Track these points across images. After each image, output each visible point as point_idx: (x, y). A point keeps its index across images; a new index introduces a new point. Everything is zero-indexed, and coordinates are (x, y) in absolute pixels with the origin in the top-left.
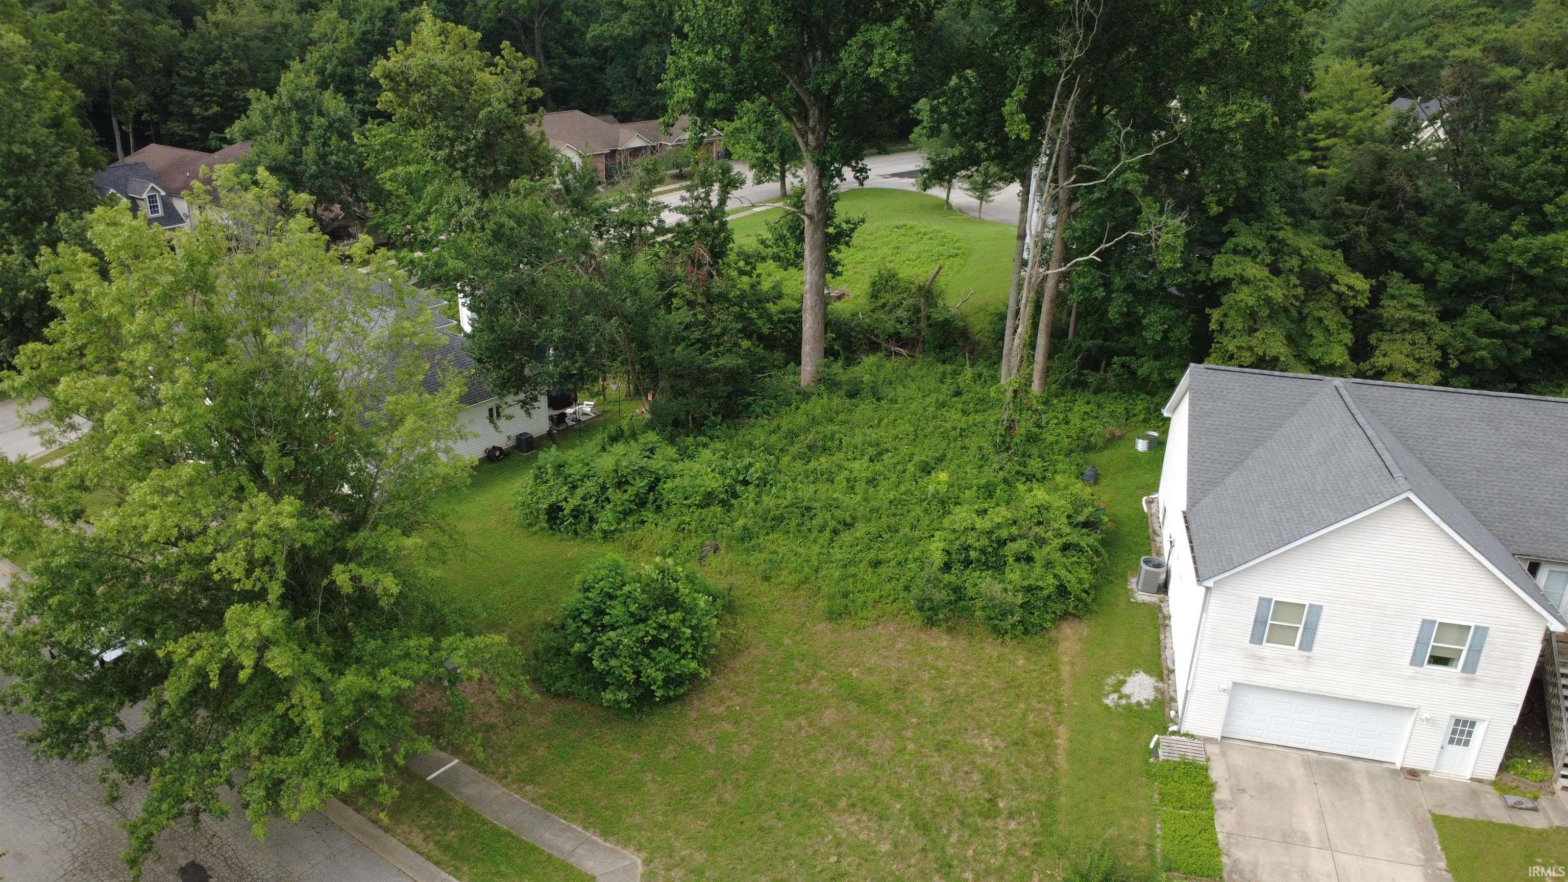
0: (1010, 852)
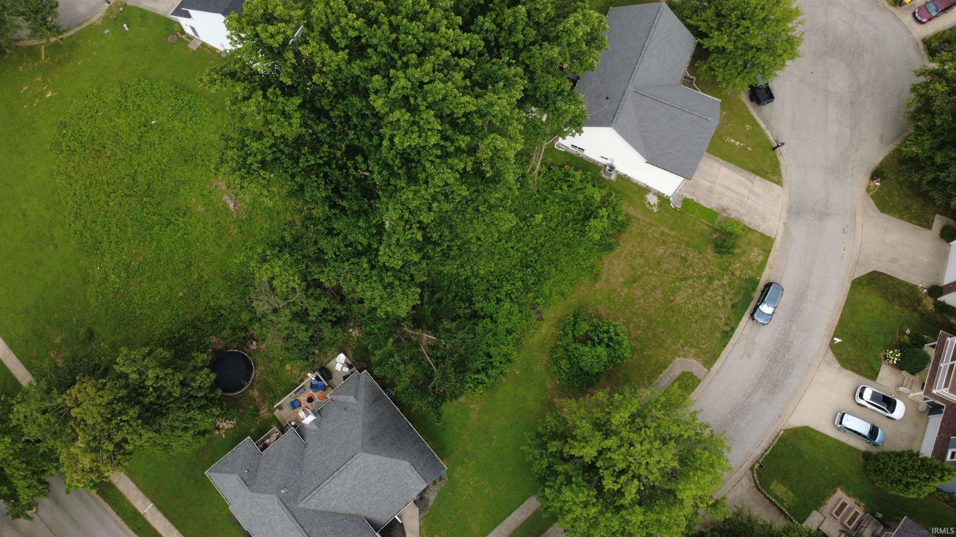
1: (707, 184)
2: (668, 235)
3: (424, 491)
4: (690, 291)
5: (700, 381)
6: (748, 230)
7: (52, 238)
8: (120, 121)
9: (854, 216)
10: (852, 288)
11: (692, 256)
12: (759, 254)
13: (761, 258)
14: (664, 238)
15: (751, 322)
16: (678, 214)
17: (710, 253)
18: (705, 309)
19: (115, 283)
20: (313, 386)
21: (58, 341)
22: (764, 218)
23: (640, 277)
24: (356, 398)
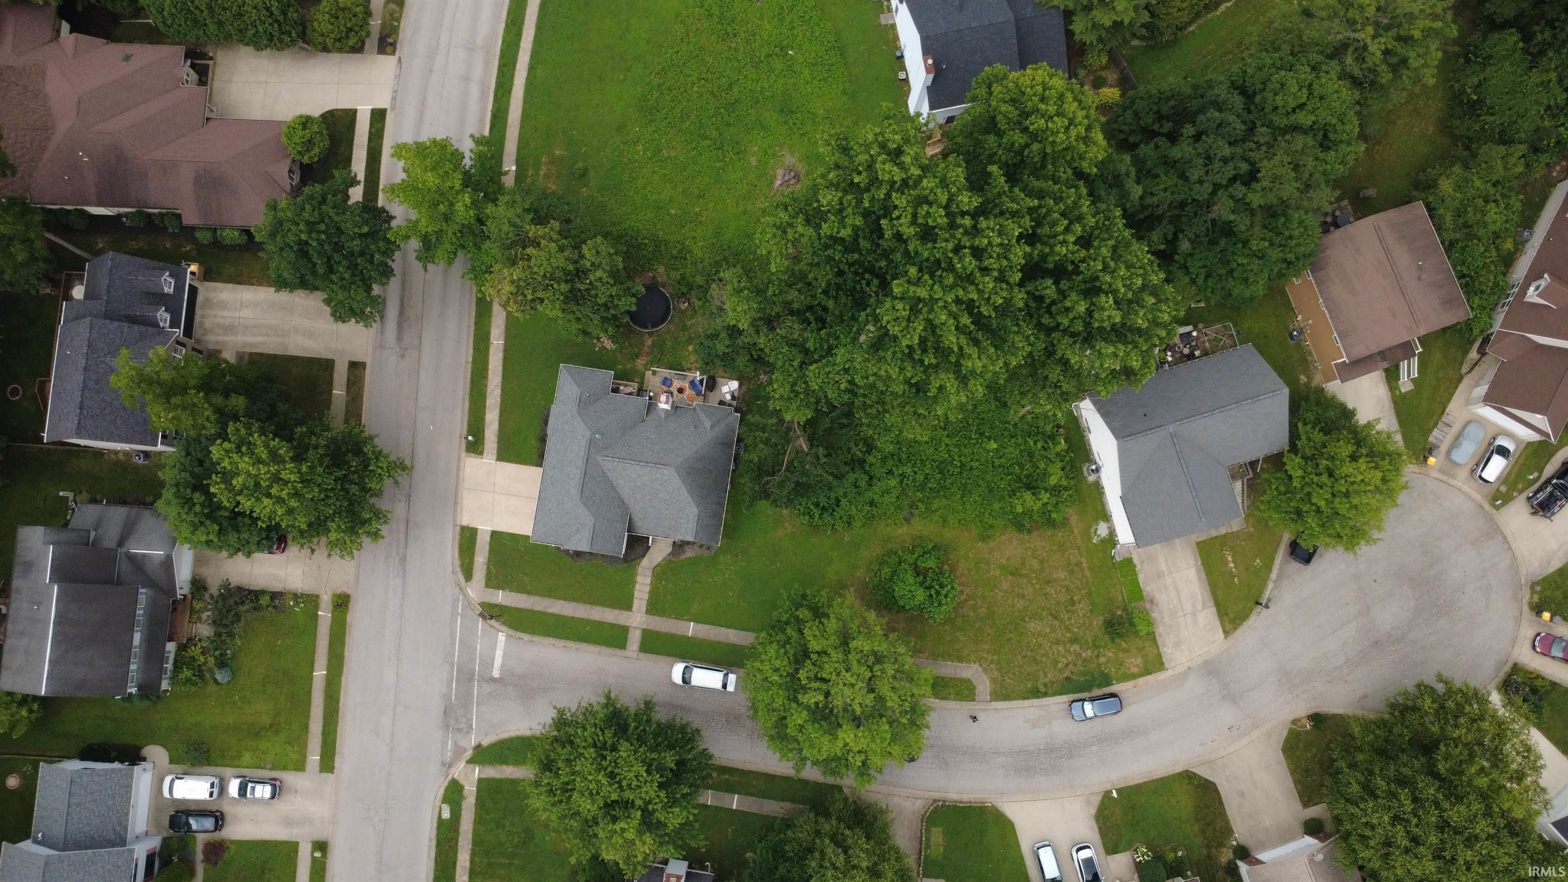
0: (1084, 615)
1: (1163, 567)
2: (1082, 570)
3: (688, 543)
4: (1048, 630)
5: (974, 700)
6: (1152, 637)
7: (629, 70)
8: (768, 27)
9: (1255, 726)
10: (1180, 774)
11: (1082, 608)
12: (1138, 666)
13: (1135, 670)
14: (1076, 568)
15: (1066, 706)
16: (1110, 564)
17: (1098, 622)
18: (1043, 655)
19: (637, 153)
20: (692, 383)
21: (558, 153)
22: (1177, 644)
23: (1020, 575)
24: (712, 427)
